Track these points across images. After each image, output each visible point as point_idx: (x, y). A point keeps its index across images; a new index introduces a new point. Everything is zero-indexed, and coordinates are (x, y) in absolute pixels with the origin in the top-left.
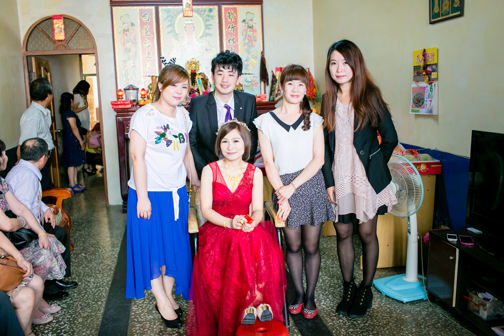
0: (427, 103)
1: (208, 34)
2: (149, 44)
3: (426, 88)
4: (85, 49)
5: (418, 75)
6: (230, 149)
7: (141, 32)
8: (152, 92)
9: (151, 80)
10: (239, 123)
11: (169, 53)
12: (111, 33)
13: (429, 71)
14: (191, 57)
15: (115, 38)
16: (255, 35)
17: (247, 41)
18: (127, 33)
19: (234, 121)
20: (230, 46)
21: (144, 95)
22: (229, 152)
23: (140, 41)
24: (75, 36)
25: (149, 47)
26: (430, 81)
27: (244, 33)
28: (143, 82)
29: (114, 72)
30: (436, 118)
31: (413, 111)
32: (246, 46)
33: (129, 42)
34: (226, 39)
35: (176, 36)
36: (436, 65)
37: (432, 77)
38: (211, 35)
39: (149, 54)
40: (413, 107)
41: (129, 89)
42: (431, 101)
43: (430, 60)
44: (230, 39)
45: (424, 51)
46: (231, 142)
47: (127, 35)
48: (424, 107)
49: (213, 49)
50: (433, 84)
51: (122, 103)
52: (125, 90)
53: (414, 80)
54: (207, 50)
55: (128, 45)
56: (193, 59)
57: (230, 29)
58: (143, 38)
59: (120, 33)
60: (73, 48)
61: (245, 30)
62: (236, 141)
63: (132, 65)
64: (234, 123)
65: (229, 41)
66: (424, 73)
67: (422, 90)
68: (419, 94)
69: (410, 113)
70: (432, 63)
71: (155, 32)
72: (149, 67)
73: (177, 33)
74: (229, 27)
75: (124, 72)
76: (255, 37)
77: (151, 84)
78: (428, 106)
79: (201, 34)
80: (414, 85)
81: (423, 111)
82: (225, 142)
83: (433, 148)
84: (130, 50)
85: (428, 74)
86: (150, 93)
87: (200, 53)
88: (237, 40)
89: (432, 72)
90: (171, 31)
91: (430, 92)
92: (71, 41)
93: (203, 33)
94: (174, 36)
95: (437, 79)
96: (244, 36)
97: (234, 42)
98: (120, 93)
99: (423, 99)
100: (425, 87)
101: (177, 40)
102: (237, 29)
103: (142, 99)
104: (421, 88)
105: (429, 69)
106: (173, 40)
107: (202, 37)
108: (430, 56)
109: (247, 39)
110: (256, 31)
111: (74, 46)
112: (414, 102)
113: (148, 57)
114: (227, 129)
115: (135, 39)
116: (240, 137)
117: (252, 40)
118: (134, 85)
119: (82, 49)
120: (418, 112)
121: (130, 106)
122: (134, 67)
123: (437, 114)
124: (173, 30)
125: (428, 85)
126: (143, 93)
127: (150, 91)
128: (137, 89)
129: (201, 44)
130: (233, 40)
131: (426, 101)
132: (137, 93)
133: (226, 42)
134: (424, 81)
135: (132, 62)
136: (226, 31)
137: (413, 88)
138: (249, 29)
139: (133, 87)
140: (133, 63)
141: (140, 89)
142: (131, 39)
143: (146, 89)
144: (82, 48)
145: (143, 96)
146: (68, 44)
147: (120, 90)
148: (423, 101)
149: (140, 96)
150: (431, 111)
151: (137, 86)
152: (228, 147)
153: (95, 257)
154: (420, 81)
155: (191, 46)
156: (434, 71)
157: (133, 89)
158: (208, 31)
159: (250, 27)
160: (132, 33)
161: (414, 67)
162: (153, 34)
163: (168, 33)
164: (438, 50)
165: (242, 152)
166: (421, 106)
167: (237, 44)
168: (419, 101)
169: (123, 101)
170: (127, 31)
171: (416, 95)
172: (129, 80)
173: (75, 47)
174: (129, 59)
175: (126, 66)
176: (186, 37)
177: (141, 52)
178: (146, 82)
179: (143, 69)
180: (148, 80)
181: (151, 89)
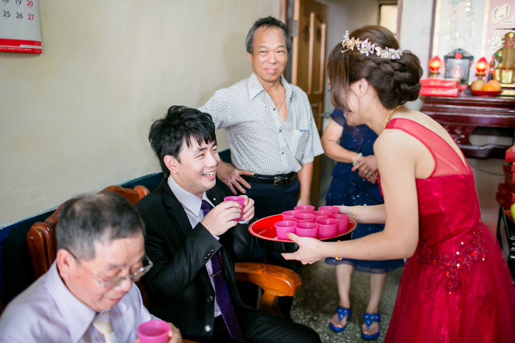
8: (501, 65)
9: (502, 42)
21: (483, 71)
28: (483, 45)
29: (429, 23)
41: (454, 57)
51: (438, 84)
52: (446, 58)
63: (468, 9)
72: (502, 16)
75: (449, 24)
77: (501, 50)
86: (498, 68)
98: (435, 64)
103: (476, 79)
118: (465, 49)
121: (454, 92)
122: (471, 13)
126: (482, 66)
127: (497, 63)
128: (471, 58)
132: (470, 65)
135: (469, 4)
139: (462, 54)
140: (471, 7)
141: (476, 59)
143: (489, 59)
145: (481, 73)
147: (437, 58)
149: (473, 71)
151: (470, 51)
157: (463, 58)
169: (442, 82)
172: (456, 39)
175: (455, 12)
178: (491, 45)
179: (490, 19)
180: (496, 42)
181: (500, 60)
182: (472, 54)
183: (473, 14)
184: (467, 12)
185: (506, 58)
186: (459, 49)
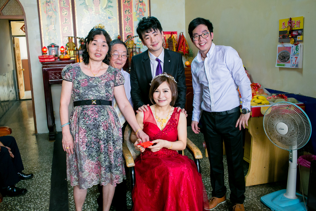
0: (293, 59)
1: (110, 6)
2: (66, 13)
3: (292, 48)
4: (16, 16)
5: (283, 38)
6: (161, 97)
7: (60, 3)
8: (69, 49)
9: (68, 40)
10: (168, 76)
11: (82, 20)
12: (36, 3)
13: (294, 35)
14: (98, 23)
15: (40, 8)
16: (144, 7)
17: (138, 12)
18: (49, 4)
19: (164, 75)
20: (127, 15)
21: (63, 51)
22: (159, 99)
23: (59, 10)
24: (7, 5)
25: (66, 15)
26: (296, 43)
27: (137, 6)
28: (62, 41)
29: (39, 34)
30: (300, 71)
31: (278, 65)
32: (138, 15)
33: (51, 11)
34: (124, 10)
35: (86, 7)
36: (302, 30)
37: (298, 40)
38: (112, 7)
39: (66, 20)
40: (278, 62)
41: (51, 47)
42: (297, 58)
43: (295, 26)
44: (126, 10)
45: (291, 19)
46: (162, 92)
47: (49, 5)
48: (289, 62)
49: (114, 17)
50: (299, 45)
51: (47, 57)
52: (48, 47)
53: (279, 42)
54: (109, 18)
55: (50, 13)
56: (100, 24)
57: (126, 3)
58: (61, 8)
59: (43, 4)
60: (6, 15)
61: (137, 4)
62: (166, 91)
63: (53, 28)
64: (164, 76)
65: (126, 11)
66: (290, 36)
67: (287, 49)
68: (284, 52)
69: (276, 66)
70: (297, 28)
71: (70, 4)
72: (66, 30)
73: (87, 5)
74: (126, 1)
75: (47, 34)
76: (144, 9)
77: (68, 43)
78: (294, 61)
79: (105, 6)
80: (280, 45)
81: (288, 65)
82: (157, 91)
83: (296, 93)
84: (51, 17)
85: (295, 37)
86: (68, 50)
87: (104, 20)
88: (131, 11)
89: (298, 35)
90: (82, 3)
91: (296, 51)
92: (4, 9)
93: (107, 6)
94: (85, 7)
95: (302, 41)
96: (136, 8)
97: (129, 12)
98: (45, 50)
99: (288, 56)
100: (290, 48)
101: (88, 10)
102: (131, 3)
103: (61, 54)
104: (287, 47)
105: (294, 33)
106: (84, 10)
107: (105, 8)
108: (296, 23)
109: (138, 11)
110: (145, 5)
111: (7, 12)
112: (279, 58)
113: (66, 23)
114: (159, 81)
115: (55, 9)
116: (169, 88)
117: (142, 12)
118: (55, 43)
119: (14, 16)
120: (284, 65)
121: (53, 59)
122: (55, 30)
123: (301, 68)
124: (84, 3)
125: (294, 46)
126: (62, 49)
127: (67, 48)
128: (58, 47)
129: (105, 14)
130: (128, 11)
131: (292, 58)
132: (58, 50)
133: (124, 13)
134: (289, 42)
135: (53, 26)
136: (123, 4)
137: (279, 48)
138: (140, 3)
139: (54, 45)
140: (54, 27)
141: (60, 47)
142: (52, 8)
143: (65, 47)
144: (13, 14)
145: (62, 52)
146: (2, 11)
147: (45, 48)
148: (288, 57)
149: (59, 52)
150: (297, 66)
151: (57, 44)
152: (159, 96)
153: (32, 182)
154: (285, 42)
155: (97, 15)
156: (299, 34)
157: (55, 47)
158: (110, 4)
159: (141, 2)
160: (53, 4)
161: (280, 31)
162: (69, 5)
163: (81, 4)
164: (304, 18)
165: (170, 100)
166: (286, 61)
167: (131, 14)
168: (284, 57)
169: (48, 56)
170: (49, 2)
171: (282, 53)
172: (51, 39)
173: (8, 14)
174: (51, 24)
175: (49, 29)
176: (94, 8)
177: (60, 19)
178: (64, 41)
179: (62, 32)
180: (66, 40)
181: (68, 47)
182: (58, 45)
183: (56, 30)
184: (53, 29)
185: (70, 46)
186: (53, 44)
